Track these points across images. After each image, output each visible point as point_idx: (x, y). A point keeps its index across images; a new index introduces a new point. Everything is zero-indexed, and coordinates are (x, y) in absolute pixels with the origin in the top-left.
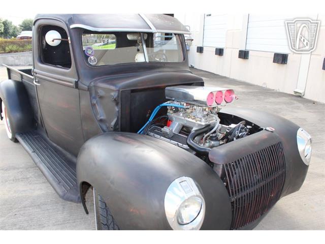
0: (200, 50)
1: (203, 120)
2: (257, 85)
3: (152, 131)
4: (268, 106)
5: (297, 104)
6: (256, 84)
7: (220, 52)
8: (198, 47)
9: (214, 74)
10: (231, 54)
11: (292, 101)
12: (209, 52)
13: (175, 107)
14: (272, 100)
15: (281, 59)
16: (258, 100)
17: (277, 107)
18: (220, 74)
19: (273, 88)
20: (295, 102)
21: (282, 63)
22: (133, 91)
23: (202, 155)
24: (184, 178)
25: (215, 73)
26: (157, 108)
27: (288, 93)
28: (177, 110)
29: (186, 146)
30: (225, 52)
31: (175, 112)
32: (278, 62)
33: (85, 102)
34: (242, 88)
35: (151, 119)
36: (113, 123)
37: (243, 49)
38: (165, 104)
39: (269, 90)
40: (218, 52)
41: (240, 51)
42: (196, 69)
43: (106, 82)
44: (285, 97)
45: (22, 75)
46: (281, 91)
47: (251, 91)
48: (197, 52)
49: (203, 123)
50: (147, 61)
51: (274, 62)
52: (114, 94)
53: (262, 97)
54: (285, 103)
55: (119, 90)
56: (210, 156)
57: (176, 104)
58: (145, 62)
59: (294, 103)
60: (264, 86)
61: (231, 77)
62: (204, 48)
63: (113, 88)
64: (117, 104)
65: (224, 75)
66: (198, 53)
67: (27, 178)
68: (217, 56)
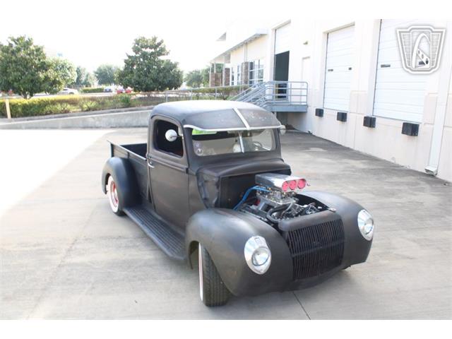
0: (320, 113)
1: (281, 201)
2: (385, 160)
3: (244, 208)
4: (386, 187)
5: (424, 185)
6: (384, 158)
7: (342, 117)
8: (317, 110)
9: (335, 143)
10: (356, 120)
11: (419, 181)
12: (331, 116)
13: (262, 191)
14: (395, 179)
15: (411, 129)
16: (378, 179)
17: (397, 188)
18: (343, 145)
19: (402, 165)
20: (422, 182)
21: (412, 135)
22: (230, 177)
23: (275, 225)
24: (258, 237)
25: (338, 143)
26: (249, 191)
27: (420, 171)
28: (263, 193)
29: (266, 220)
30: (349, 116)
31: (261, 194)
32: (407, 134)
33: (193, 184)
34: (364, 163)
35: (243, 199)
36: (214, 201)
37: (370, 115)
38: (255, 188)
39: (398, 166)
40: (340, 117)
41: (365, 118)
42: (314, 136)
43: (210, 169)
44: (413, 175)
45: (128, 153)
46: (411, 168)
47: (375, 167)
48: (316, 115)
49: (281, 203)
50: (243, 151)
51: (403, 132)
52: (216, 180)
53: (384, 176)
54: (408, 184)
55: (219, 177)
56: (279, 226)
57: (263, 189)
58: (242, 153)
59: (419, 184)
60: (393, 161)
61: (355, 149)
62: (325, 110)
63: (215, 174)
64: (218, 187)
65: (347, 146)
66: (317, 117)
67: (137, 246)
68: (339, 122)
